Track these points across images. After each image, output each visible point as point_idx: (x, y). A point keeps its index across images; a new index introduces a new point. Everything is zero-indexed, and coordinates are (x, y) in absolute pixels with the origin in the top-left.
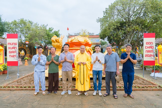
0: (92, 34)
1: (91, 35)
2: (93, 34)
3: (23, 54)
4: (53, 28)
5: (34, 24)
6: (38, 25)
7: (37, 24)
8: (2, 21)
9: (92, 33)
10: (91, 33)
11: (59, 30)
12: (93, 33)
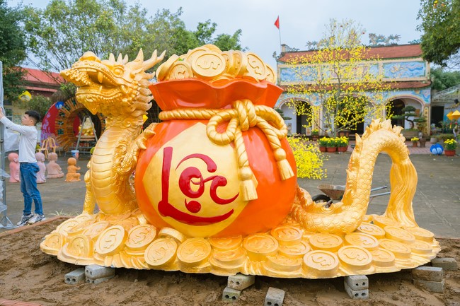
0: (391, 42)
1: (383, 46)
2: (395, 41)
3: (89, 133)
4: (214, 25)
5: (127, 10)
6: (145, 13)
7: (140, 10)
8: (8, 6)
9: (391, 38)
10: (387, 37)
11: (239, 32)
12: (397, 37)
